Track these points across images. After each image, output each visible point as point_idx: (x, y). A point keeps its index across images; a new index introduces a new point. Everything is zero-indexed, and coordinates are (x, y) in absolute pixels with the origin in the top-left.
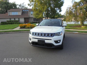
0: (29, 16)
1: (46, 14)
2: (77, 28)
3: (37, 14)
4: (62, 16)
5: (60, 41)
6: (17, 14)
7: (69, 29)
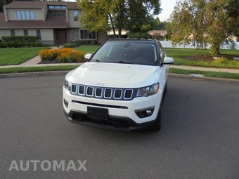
0: (68, 24)
1: (117, 19)
2: (202, 62)
3: (91, 18)
4: (162, 26)
5: (152, 109)
6: (33, 18)
7: (180, 64)
